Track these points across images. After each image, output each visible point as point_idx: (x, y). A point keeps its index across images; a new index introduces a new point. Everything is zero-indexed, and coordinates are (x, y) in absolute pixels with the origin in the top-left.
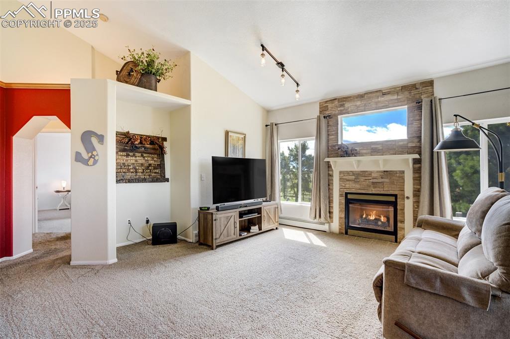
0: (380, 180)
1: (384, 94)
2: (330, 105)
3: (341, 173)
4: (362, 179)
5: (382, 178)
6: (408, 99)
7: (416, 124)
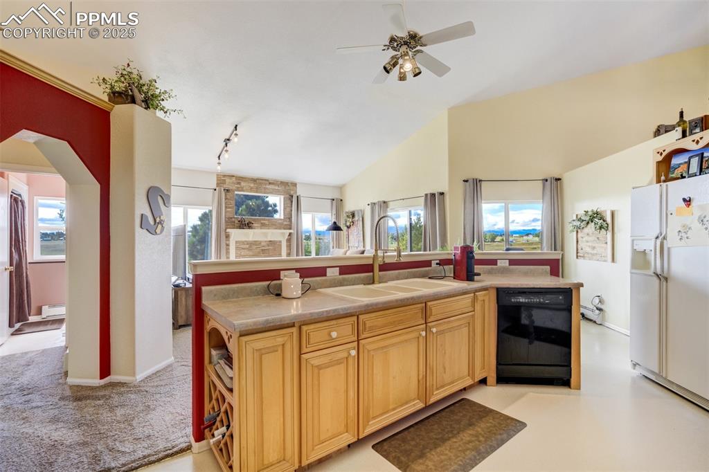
0: (267, 248)
1: (270, 183)
2: (228, 180)
3: (236, 242)
4: (254, 247)
5: (268, 246)
6: (285, 192)
7: (288, 209)
